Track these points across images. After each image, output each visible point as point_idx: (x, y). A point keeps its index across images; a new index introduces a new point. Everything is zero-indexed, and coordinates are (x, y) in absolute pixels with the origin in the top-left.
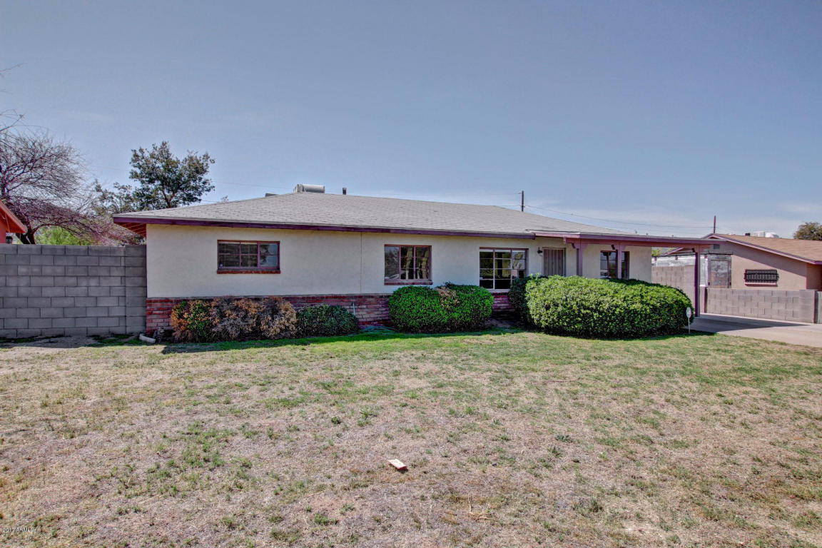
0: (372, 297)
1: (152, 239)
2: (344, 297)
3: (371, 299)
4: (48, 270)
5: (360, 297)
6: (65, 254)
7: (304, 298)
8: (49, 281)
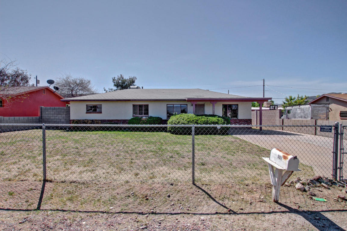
0: (128, 120)
1: (71, 105)
2: (119, 120)
3: (128, 121)
4: (51, 113)
5: (124, 120)
6: (55, 109)
7: (107, 120)
8: (52, 115)
